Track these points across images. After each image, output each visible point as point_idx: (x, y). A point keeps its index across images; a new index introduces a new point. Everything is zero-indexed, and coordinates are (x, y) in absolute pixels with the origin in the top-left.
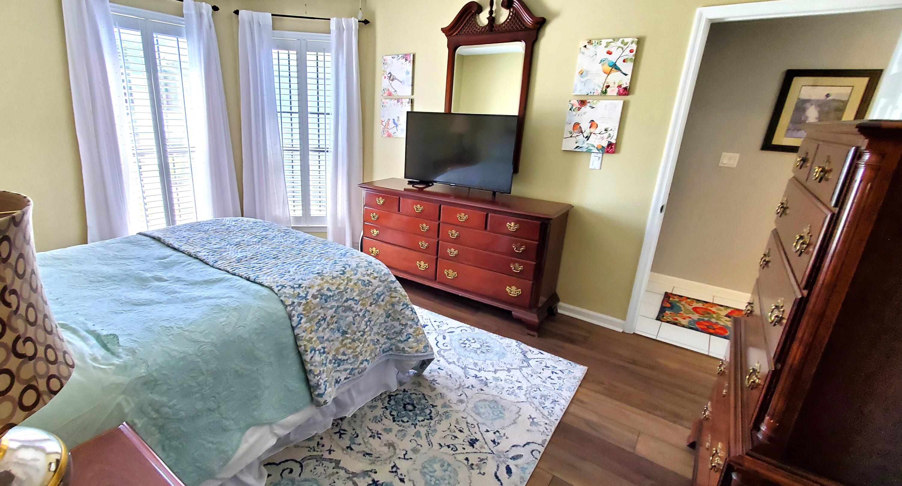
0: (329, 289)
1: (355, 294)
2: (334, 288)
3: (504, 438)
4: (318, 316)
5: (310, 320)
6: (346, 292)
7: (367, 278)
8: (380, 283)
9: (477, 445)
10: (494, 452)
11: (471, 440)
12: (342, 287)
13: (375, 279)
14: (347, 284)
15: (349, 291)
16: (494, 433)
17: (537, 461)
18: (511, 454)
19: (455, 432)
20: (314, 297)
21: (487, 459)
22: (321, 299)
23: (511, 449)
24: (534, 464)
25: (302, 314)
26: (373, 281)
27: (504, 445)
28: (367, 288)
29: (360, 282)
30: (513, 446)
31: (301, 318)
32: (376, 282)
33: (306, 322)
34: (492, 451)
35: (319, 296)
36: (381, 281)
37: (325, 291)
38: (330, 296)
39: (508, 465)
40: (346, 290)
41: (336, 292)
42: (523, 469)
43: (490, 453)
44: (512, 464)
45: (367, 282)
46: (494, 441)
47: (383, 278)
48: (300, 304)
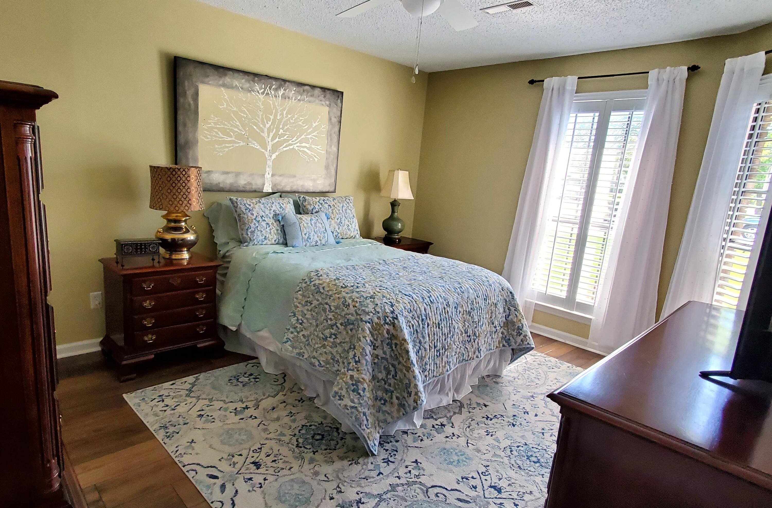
0: (323, 288)
1: (333, 304)
2: (327, 289)
3: (251, 489)
4: (308, 298)
5: (303, 296)
6: (330, 298)
7: (350, 301)
8: (354, 313)
9: (253, 467)
10: (238, 475)
11: (260, 465)
12: (330, 293)
13: (354, 306)
14: (336, 293)
15: (332, 298)
16: (260, 484)
17: (209, 502)
18: (229, 486)
19: (275, 457)
20: (314, 285)
21: (234, 467)
22: (316, 289)
23: (235, 488)
24: (208, 498)
25: (302, 288)
26: (351, 306)
27: (241, 485)
28: (344, 308)
29: (343, 300)
30: (237, 491)
31: (300, 291)
32: (352, 309)
33: (300, 294)
34: (240, 474)
35: (316, 287)
36: (356, 312)
37: (321, 287)
38: (321, 292)
39: (218, 479)
40: (331, 296)
41: (325, 293)
42: (208, 487)
43: (239, 471)
44: (219, 482)
45: (347, 303)
46: (250, 479)
47: (359, 312)
48: (306, 283)
